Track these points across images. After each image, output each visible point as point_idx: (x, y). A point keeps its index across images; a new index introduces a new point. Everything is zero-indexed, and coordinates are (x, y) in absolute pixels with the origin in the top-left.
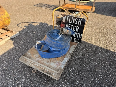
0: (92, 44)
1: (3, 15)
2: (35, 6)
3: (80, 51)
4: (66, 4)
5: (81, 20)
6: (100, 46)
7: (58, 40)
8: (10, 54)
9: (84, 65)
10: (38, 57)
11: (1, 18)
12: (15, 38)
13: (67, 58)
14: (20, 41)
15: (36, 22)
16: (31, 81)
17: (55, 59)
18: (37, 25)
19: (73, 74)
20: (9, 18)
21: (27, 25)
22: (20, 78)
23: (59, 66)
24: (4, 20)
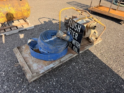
0: (102, 60)
1: (24, 6)
2: (67, 3)
3: (81, 63)
4: (101, 6)
5: (81, 26)
6: (110, 67)
7: (46, 42)
8: (16, 43)
9: (73, 81)
10: (29, 53)
11: (21, 9)
12: (29, 30)
13: (54, 65)
14: (31, 34)
15: (57, 20)
16: (14, 73)
17: (42, 61)
18: (56, 23)
19: (54, 84)
20: (28, 10)
21: (47, 20)
22: (9, 66)
23: (39, 70)
24: (24, 11)
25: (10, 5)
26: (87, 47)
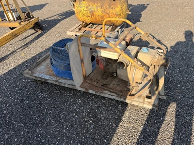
25: (99, 4)
26: (109, 93)
